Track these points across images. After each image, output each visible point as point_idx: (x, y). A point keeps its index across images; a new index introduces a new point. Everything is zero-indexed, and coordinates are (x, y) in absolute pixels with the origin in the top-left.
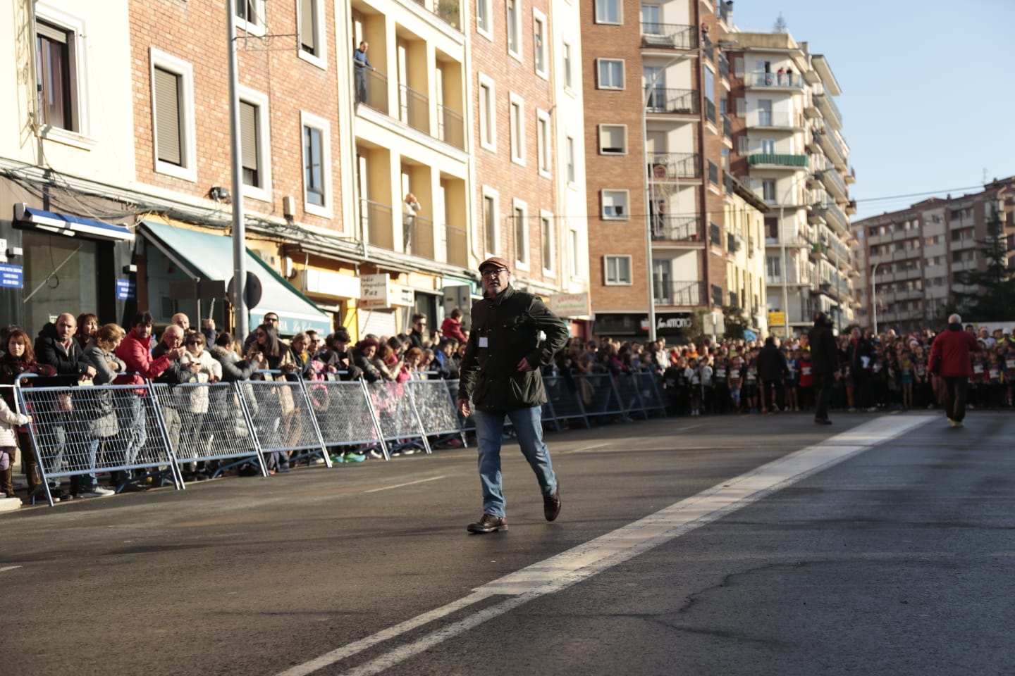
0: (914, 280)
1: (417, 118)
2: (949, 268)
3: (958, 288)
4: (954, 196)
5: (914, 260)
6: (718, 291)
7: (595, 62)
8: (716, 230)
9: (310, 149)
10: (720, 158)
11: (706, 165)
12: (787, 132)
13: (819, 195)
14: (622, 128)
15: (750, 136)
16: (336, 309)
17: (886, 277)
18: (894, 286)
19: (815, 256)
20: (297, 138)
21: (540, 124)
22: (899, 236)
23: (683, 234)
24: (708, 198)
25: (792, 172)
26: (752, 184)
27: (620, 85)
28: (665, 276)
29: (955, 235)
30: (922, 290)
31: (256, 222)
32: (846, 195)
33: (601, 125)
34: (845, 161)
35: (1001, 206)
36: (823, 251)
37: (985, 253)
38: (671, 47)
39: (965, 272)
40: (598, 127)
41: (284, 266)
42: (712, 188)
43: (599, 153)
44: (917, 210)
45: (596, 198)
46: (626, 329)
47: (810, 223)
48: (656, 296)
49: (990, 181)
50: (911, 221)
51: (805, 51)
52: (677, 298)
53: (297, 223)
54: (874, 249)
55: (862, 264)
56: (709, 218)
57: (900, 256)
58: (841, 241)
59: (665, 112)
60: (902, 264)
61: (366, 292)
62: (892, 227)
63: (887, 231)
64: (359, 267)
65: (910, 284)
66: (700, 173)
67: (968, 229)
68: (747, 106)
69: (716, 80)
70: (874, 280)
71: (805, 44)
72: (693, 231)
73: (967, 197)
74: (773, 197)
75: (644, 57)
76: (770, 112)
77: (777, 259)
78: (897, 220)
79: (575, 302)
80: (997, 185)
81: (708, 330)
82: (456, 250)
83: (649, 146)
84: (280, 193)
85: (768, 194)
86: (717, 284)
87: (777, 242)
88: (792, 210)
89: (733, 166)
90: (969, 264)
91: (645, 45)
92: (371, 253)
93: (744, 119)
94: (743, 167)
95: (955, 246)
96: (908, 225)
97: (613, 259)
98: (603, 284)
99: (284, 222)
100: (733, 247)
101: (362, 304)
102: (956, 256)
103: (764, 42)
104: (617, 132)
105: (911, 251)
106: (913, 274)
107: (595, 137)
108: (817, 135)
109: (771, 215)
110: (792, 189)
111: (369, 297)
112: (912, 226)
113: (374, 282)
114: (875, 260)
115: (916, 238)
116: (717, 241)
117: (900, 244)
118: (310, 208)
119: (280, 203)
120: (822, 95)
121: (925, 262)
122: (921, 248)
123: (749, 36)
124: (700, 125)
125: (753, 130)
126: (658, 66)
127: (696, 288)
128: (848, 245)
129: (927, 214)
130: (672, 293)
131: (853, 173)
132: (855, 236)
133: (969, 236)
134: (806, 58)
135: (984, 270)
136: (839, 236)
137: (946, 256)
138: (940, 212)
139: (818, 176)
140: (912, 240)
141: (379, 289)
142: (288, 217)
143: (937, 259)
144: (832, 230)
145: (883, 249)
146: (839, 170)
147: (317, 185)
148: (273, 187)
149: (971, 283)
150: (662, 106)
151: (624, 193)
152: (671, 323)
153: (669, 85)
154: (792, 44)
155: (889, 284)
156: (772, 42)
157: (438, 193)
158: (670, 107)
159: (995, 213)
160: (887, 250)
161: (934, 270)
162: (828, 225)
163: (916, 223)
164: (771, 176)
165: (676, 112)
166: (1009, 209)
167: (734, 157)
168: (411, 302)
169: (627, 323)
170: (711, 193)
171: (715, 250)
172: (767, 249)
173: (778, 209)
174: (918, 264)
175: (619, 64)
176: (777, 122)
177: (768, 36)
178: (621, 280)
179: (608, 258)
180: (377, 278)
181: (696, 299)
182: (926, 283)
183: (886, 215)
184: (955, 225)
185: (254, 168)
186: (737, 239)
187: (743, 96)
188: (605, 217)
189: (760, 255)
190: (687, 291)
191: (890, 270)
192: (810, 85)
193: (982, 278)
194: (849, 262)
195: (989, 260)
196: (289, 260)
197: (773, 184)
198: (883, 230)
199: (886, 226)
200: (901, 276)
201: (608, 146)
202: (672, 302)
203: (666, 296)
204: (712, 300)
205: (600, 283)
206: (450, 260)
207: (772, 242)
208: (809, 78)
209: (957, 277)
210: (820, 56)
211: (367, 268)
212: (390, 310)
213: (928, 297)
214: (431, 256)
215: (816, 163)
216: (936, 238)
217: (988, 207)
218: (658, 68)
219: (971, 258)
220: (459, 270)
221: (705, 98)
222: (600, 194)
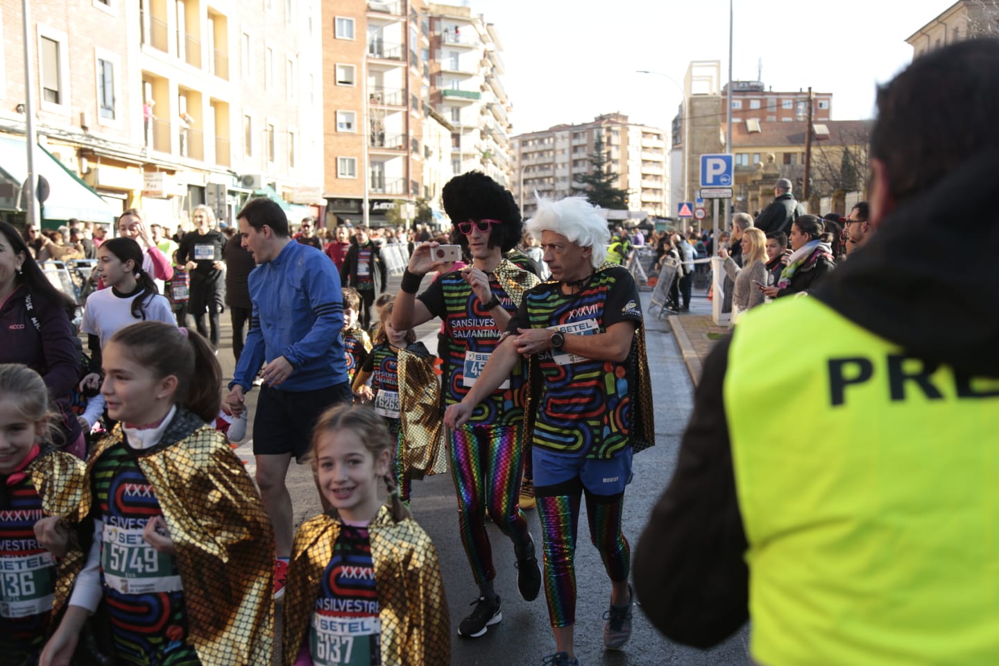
0: (549, 177)
1: (192, 56)
2: (571, 171)
3: (576, 185)
4: (575, 124)
5: (549, 164)
6: (416, 185)
7: (334, 20)
8: (415, 142)
9: (103, 76)
10: (423, 92)
11: (410, 97)
12: (469, 76)
13: (489, 120)
14: (352, 68)
15: (444, 76)
16: (125, 196)
17: (531, 175)
18: (536, 181)
19: (484, 160)
20: (92, 67)
21: (289, 63)
22: (541, 148)
23: (394, 145)
24: (411, 121)
25: (471, 103)
26: (444, 109)
27: (351, 36)
28: (380, 173)
29: (575, 149)
30: (553, 185)
31: (57, 132)
32: (507, 119)
33: (338, 64)
34: (507, 97)
35: (604, 132)
36: (490, 158)
37: (593, 163)
38: (388, 13)
39: (579, 174)
40: (335, 66)
41: (81, 165)
42: (413, 113)
43: (335, 84)
44: (552, 132)
45: (333, 115)
46: (352, 209)
47: (482, 139)
48: (373, 186)
49: (598, 115)
50: (549, 138)
51: (482, 19)
52: (388, 189)
53: (90, 132)
54: (525, 155)
55: (516, 165)
56: (412, 134)
57: (541, 161)
58: (503, 151)
59: (382, 58)
60: (542, 167)
61: (148, 185)
62: (536, 142)
63: (534, 144)
64: (143, 166)
65: (546, 180)
66: (406, 103)
67: (583, 146)
68: (442, 56)
69: (419, 37)
70: (524, 176)
71: (482, 15)
72: (400, 142)
73: (584, 125)
74: (458, 119)
75: (369, 18)
76: (457, 61)
77: (459, 162)
78: (540, 136)
79: (311, 193)
80: (602, 118)
81: (403, 216)
82: (222, 155)
83: (372, 81)
84: (78, 110)
85: (455, 117)
86: (415, 180)
87: (459, 151)
88: (469, 129)
89: (432, 96)
90: (583, 169)
91: (370, 9)
92: (152, 156)
93: (440, 64)
94: (438, 98)
95: (575, 156)
96: (546, 141)
97: (344, 160)
98: (337, 177)
99: (81, 131)
100: (427, 154)
101: (145, 193)
102: (575, 163)
103: (455, 12)
104: (349, 70)
105: (547, 158)
106: (548, 173)
107: (333, 72)
108: (487, 79)
109: (456, 132)
110: (470, 116)
111: (149, 189)
112: (549, 142)
113: (153, 178)
114: (525, 163)
115: (551, 150)
116: (416, 150)
117: (541, 153)
118: (102, 121)
119: (78, 118)
120: (492, 51)
121: (556, 166)
122: (554, 157)
123: (445, 7)
124: (406, 68)
125: (446, 72)
126: (378, 25)
127: (401, 183)
128: (507, 153)
129: (558, 134)
130: (385, 185)
131: (512, 105)
132: (512, 147)
133: (584, 150)
134: (483, 24)
135: (591, 173)
136: (501, 147)
137: (569, 163)
138: (566, 133)
139: (489, 106)
140: (548, 151)
141: (157, 183)
142: (84, 128)
143: (563, 164)
144: (497, 143)
145: (530, 156)
146: (502, 103)
147: (109, 103)
148: (72, 104)
149: (583, 182)
150: (380, 52)
151: (353, 114)
152: (383, 206)
153: (385, 39)
154: (473, 15)
155: (533, 179)
156: (460, 12)
157: (208, 111)
158: (386, 55)
159: (599, 137)
160: (533, 157)
161: (562, 172)
162: (494, 140)
163: (552, 140)
164: (457, 105)
165: (390, 58)
166: (609, 134)
167: (433, 91)
168: (184, 192)
169: (353, 205)
170: (413, 117)
171: (414, 156)
172: (453, 155)
173: (459, 128)
174: (552, 167)
175: (351, 22)
176: (462, 69)
177: (457, 8)
178: (350, 174)
179: (341, 159)
180: (156, 175)
181: (400, 189)
182: (556, 179)
183: (533, 133)
184: (575, 142)
185: (56, 89)
186: (430, 149)
187: (439, 48)
188: (339, 129)
189: (447, 159)
190: (394, 184)
191: (534, 170)
192: (484, 43)
193: (591, 179)
194: (507, 164)
195: (595, 168)
196: (85, 160)
197: (458, 110)
198: (530, 143)
199: (533, 140)
200: (541, 174)
201: (343, 79)
202: (384, 191)
203: (380, 187)
204: (411, 191)
205: (334, 176)
206: (218, 161)
207: (455, 151)
208: (484, 39)
209: (575, 177)
210: (491, 25)
211: (149, 167)
212: (169, 198)
213: (557, 189)
214: (202, 158)
215: (487, 97)
216: (563, 151)
217: (595, 132)
218: (378, 27)
219: (584, 165)
220: (224, 169)
221: (411, 51)
222: (336, 113)
